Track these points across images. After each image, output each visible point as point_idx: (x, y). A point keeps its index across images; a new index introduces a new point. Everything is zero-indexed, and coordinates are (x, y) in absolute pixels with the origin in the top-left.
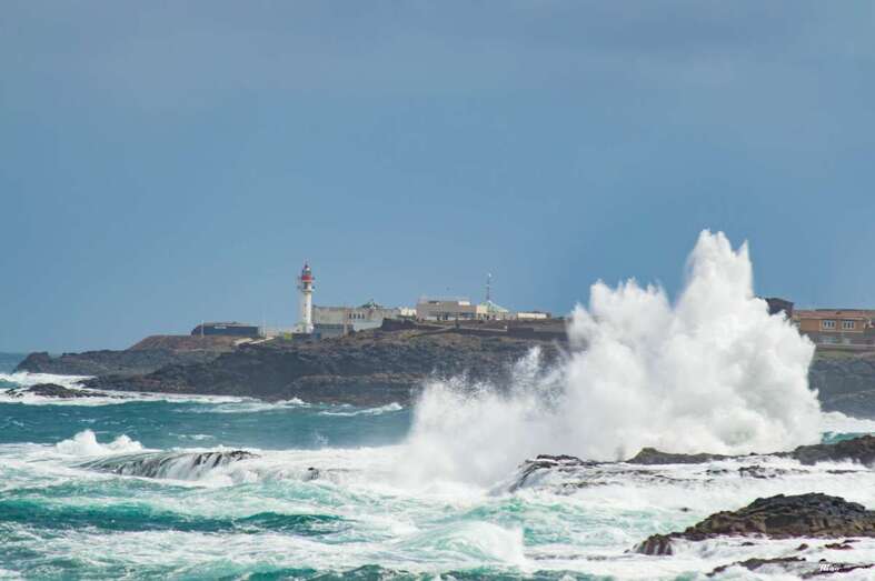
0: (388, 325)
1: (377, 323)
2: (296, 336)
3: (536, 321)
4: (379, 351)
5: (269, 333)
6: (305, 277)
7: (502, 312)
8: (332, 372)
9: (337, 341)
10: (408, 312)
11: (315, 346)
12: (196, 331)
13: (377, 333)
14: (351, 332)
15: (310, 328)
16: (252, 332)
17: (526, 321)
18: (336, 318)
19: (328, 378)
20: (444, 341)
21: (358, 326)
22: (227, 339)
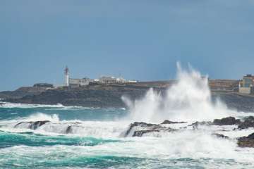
0: (91, 84)
1: (87, 83)
2: (64, 87)
3: (134, 83)
4: (88, 91)
5: (56, 86)
6: (67, 70)
7: (124, 80)
8: (75, 98)
9: (76, 89)
10: (96, 80)
11: (70, 90)
12: (35, 86)
13: (87, 86)
14: (80, 86)
15: (68, 85)
16: (51, 86)
17: (131, 83)
18: (76, 82)
19: (73, 99)
20: (107, 89)
21: (82, 84)
22: (43, 88)
